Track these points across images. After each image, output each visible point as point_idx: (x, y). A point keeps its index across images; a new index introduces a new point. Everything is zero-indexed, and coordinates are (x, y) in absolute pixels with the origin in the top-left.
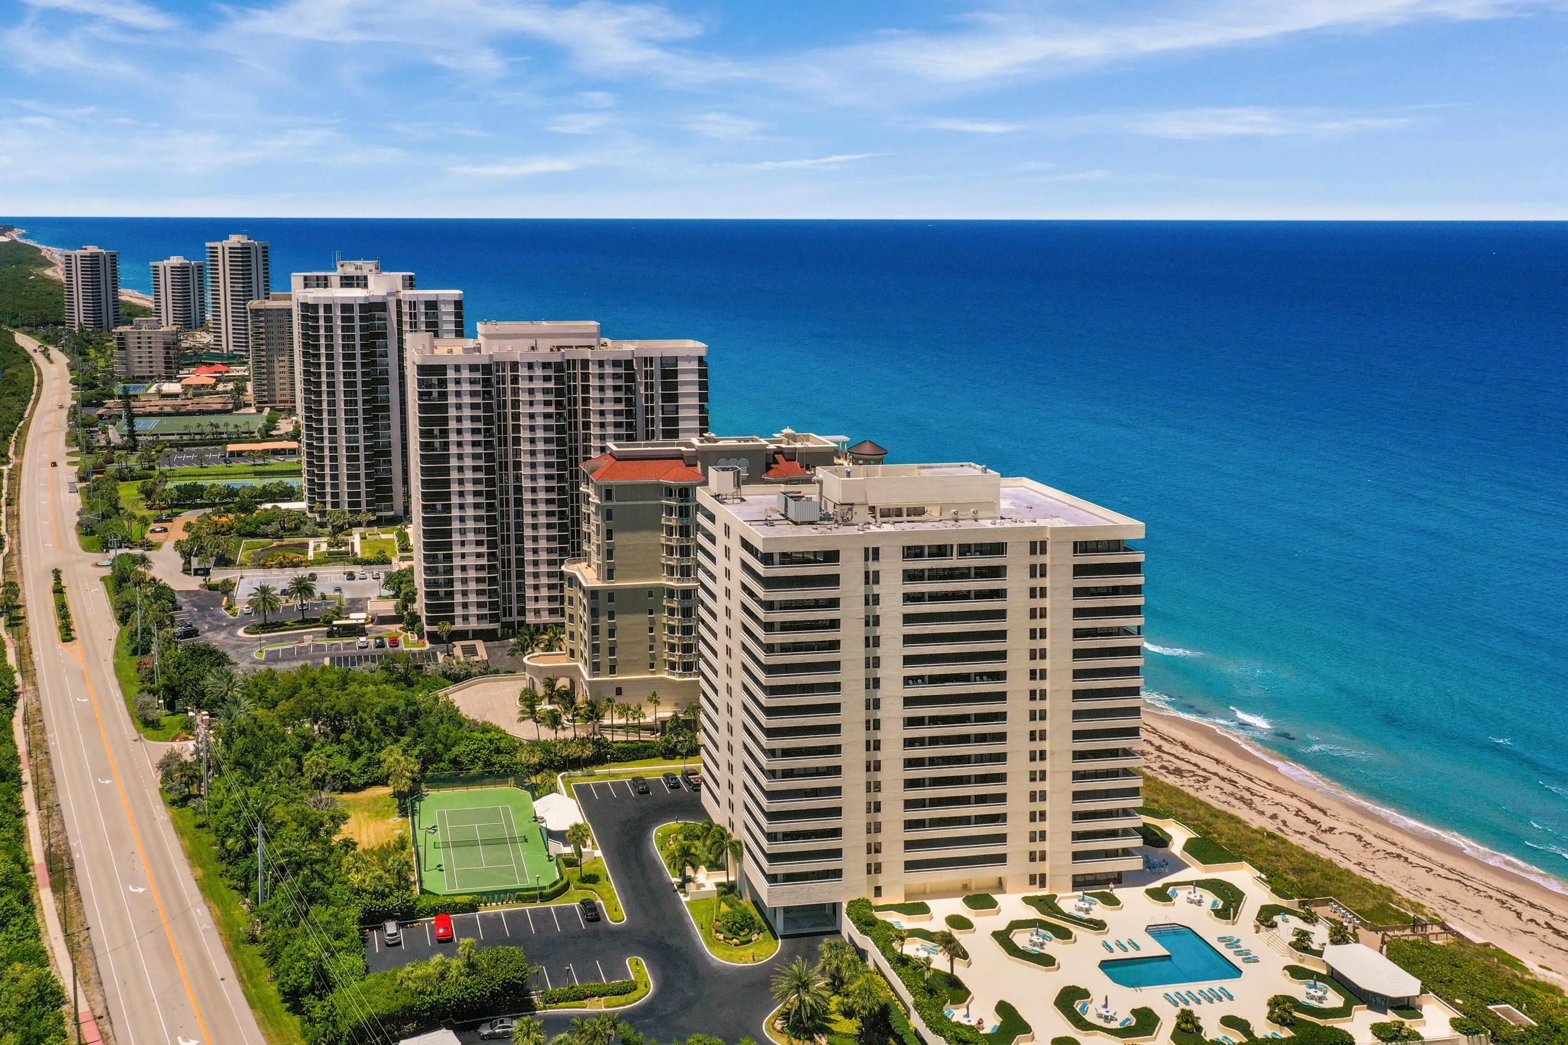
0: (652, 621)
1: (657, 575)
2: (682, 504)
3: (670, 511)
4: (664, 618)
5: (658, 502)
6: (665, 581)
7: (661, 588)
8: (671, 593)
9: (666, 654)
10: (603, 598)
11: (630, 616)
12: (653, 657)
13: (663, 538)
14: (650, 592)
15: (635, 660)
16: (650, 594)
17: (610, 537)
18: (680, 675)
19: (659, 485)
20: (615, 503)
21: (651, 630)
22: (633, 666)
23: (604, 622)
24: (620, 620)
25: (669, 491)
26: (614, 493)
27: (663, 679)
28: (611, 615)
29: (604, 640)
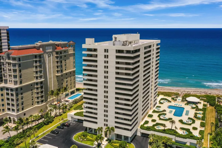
0: (32, 92)
1: (33, 80)
2: (40, 59)
3: (36, 62)
4: (35, 91)
5: (33, 60)
6: (35, 81)
7: (34, 83)
8: (37, 84)
9: (36, 100)
10: (19, 90)
11: (27, 93)
12: (33, 102)
13: (34, 69)
14: (31, 85)
15: (28, 104)
16: (32, 85)
17: (20, 72)
18: (41, 104)
19: (33, 55)
20: (21, 62)
21: (32, 95)
22: (28, 106)
23: (20, 96)
24: (24, 95)
25: (36, 56)
26: (21, 59)
27: (35, 107)
28: (22, 94)
29: (20, 102)
